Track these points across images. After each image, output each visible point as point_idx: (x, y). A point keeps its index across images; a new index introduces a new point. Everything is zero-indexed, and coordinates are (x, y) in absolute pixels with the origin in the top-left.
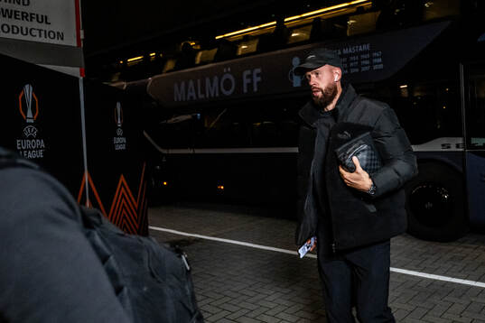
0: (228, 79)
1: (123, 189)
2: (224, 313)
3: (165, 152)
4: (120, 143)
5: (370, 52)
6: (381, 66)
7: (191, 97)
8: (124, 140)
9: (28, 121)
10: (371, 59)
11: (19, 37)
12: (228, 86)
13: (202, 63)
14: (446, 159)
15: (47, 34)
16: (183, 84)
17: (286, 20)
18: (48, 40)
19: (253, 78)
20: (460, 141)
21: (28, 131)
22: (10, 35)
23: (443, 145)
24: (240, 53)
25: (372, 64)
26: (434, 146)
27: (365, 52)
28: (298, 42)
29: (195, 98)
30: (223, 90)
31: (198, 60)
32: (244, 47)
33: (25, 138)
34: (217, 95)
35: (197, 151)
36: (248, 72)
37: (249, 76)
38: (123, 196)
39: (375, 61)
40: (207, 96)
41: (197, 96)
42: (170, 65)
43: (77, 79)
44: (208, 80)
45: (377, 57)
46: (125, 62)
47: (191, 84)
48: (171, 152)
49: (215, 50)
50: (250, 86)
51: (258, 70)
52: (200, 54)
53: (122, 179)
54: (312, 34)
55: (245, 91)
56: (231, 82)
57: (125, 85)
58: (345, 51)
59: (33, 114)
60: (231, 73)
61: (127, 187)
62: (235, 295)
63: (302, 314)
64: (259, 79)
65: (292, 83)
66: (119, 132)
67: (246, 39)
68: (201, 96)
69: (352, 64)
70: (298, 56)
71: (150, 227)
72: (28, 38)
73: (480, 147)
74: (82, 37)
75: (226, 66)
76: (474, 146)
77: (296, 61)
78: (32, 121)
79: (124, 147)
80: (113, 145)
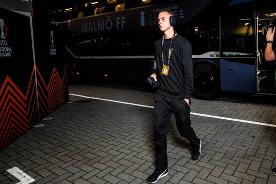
0: (109, 22)
1: (55, 74)
2: (104, 132)
3: (78, 58)
4: (53, 51)
5: (178, 10)
6: (183, 17)
7: (91, 30)
8: (55, 50)
9: (2, 37)
10: (178, 13)
12: (109, 25)
13: (97, 13)
14: (212, 62)
16: (86, 23)
19: (121, 22)
20: (218, 53)
21: (2, 43)
23: (210, 55)
24: (116, 9)
26: (207, 55)
27: (176, 10)
29: (92, 30)
30: (107, 28)
31: (96, 11)
32: (119, 6)
33: (0, 46)
34: (104, 29)
35: (94, 57)
36: (119, 18)
37: (119, 21)
38: (55, 78)
39: (180, 14)
40: (99, 30)
41: (93, 29)
42: (80, 14)
43: (29, 18)
44: (99, 22)
45: (181, 12)
47: (90, 23)
48: (81, 58)
49: (104, 7)
50: (120, 25)
51: (124, 18)
52: (96, 9)
53: (54, 68)
55: (117, 27)
57: (57, 23)
58: (166, 9)
60: (110, 18)
61: (57, 73)
62: (109, 124)
63: (140, 131)
64: (124, 22)
65: (140, 24)
66: (53, 46)
68: (95, 30)
70: (143, 10)
71: (70, 94)
73: (227, 56)
75: (108, 15)
76: (224, 56)
77: (142, 13)
78: (4, 38)
79: (55, 54)
80: (49, 52)
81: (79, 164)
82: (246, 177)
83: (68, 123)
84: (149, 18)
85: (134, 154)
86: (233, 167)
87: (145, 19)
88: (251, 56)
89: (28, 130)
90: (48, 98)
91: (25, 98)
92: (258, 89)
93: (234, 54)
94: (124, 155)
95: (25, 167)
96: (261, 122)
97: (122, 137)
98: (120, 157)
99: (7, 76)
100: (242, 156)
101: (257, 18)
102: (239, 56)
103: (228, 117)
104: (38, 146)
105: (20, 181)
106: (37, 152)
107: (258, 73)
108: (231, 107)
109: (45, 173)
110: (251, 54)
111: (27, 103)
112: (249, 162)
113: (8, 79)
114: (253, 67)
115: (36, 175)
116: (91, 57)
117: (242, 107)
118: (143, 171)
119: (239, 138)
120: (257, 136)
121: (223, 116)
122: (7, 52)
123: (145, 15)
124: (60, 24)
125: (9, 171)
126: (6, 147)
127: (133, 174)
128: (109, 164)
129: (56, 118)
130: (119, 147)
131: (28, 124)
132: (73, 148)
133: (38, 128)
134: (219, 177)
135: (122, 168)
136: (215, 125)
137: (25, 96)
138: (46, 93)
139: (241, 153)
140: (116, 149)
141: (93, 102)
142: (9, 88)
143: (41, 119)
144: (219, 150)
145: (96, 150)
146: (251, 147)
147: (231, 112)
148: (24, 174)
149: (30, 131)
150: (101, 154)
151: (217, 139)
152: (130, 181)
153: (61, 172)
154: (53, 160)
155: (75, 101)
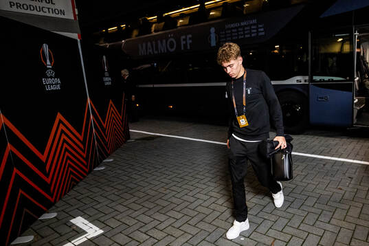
0: (172, 42)
1: (112, 109)
2: (175, 175)
4: (107, 81)
5: (257, 25)
6: (263, 33)
7: (150, 53)
8: (110, 79)
9: (48, 67)
10: (257, 29)
11: (35, 12)
12: (172, 46)
13: (155, 31)
14: (300, 89)
15: (54, 11)
16: (144, 45)
17: (206, 4)
18: (54, 15)
19: (187, 41)
20: (307, 78)
21: (49, 73)
22: (28, 12)
23: (297, 81)
24: (178, 25)
25: (258, 32)
26: (293, 81)
27: (254, 24)
28: (214, 18)
29: (152, 53)
30: (170, 49)
31: (153, 28)
32: (181, 21)
33: (47, 77)
34: (166, 51)
35: (155, 86)
36: (183, 37)
37: (184, 40)
38: (112, 112)
39: (260, 30)
40: (160, 52)
42: (135, 33)
43: (76, 40)
44: (159, 42)
45: (261, 28)
46: (107, 31)
47: (149, 44)
49: (163, 23)
50: (185, 46)
51: (190, 36)
52: (154, 25)
53: (111, 102)
54: (223, 13)
55: (182, 49)
56: (173, 43)
57: (108, 45)
58: (242, 24)
59: (51, 63)
60: (173, 37)
61: (114, 107)
62: (181, 165)
63: (218, 173)
64: (191, 41)
65: (210, 44)
66: (107, 74)
67: (182, 16)
68: (156, 52)
69: (246, 32)
70: (214, 26)
71: (130, 130)
72: (41, 13)
73: (318, 81)
74: (77, 13)
75: (170, 33)
76: (314, 81)
77: (213, 30)
78: (50, 67)
79: (110, 83)
80: (104, 82)
81: (151, 212)
82: (345, 224)
83: (133, 165)
84: (222, 36)
85: (213, 199)
86: (328, 213)
87: (216, 37)
88: (347, 81)
89: (88, 173)
90: (106, 137)
91: (81, 138)
92: (355, 121)
93: (326, 78)
94: (201, 202)
95: (91, 216)
96: (359, 160)
97: (197, 180)
98: (196, 203)
99: (59, 113)
100: (339, 200)
101: (357, 33)
102: (332, 80)
103: (319, 155)
104: (103, 192)
105: (86, 233)
106: (101, 200)
107: (355, 102)
108: (322, 143)
109: (113, 223)
110: (348, 78)
111: (83, 143)
112: (347, 207)
113: (59, 116)
114: (349, 94)
115: (104, 225)
116: (152, 86)
117: (335, 142)
118: (224, 219)
119: (334, 179)
120: (355, 176)
121: (313, 153)
122: (55, 84)
123: (215, 32)
124: (113, 45)
125: (73, 221)
126: (65, 194)
127: (214, 223)
128: (185, 211)
129: (118, 159)
130: (194, 192)
131: (86, 167)
132: (142, 195)
133: (99, 171)
134: (313, 225)
135: (201, 216)
136: (304, 165)
137: (81, 135)
138: (104, 130)
139: (338, 197)
140: (190, 194)
141: (158, 139)
142: (62, 127)
143: (101, 161)
144: (311, 194)
145: (169, 196)
146: (349, 190)
147: (321, 149)
148: (91, 225)
149: (90, 175)
150: (174, 200)
151: (307, 181)
152: (210, 231)
153: (132, 222)
154: (121, 208)
155: (137, 138)
